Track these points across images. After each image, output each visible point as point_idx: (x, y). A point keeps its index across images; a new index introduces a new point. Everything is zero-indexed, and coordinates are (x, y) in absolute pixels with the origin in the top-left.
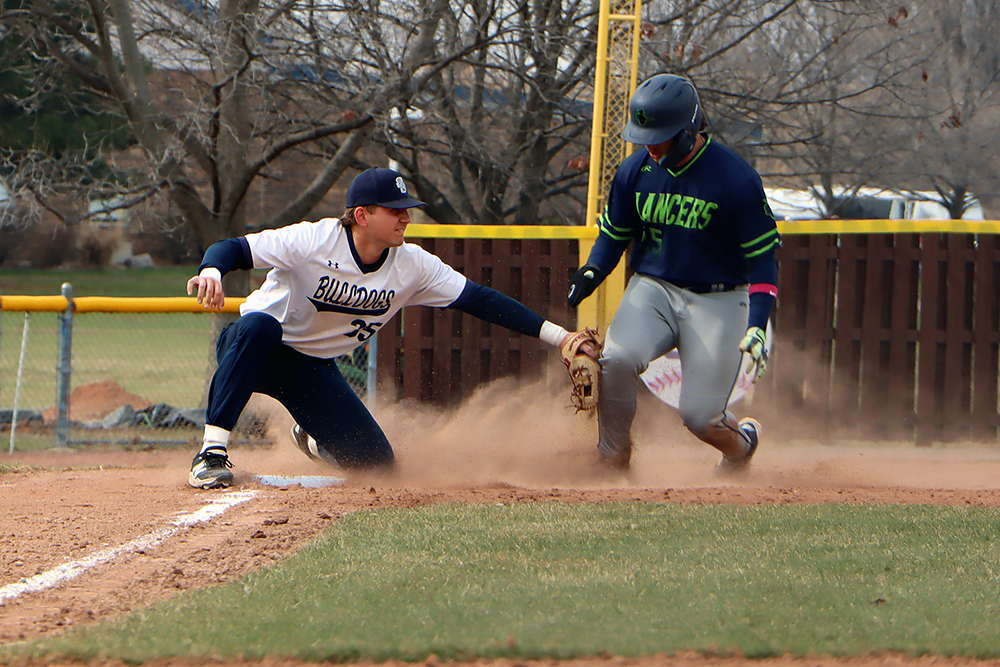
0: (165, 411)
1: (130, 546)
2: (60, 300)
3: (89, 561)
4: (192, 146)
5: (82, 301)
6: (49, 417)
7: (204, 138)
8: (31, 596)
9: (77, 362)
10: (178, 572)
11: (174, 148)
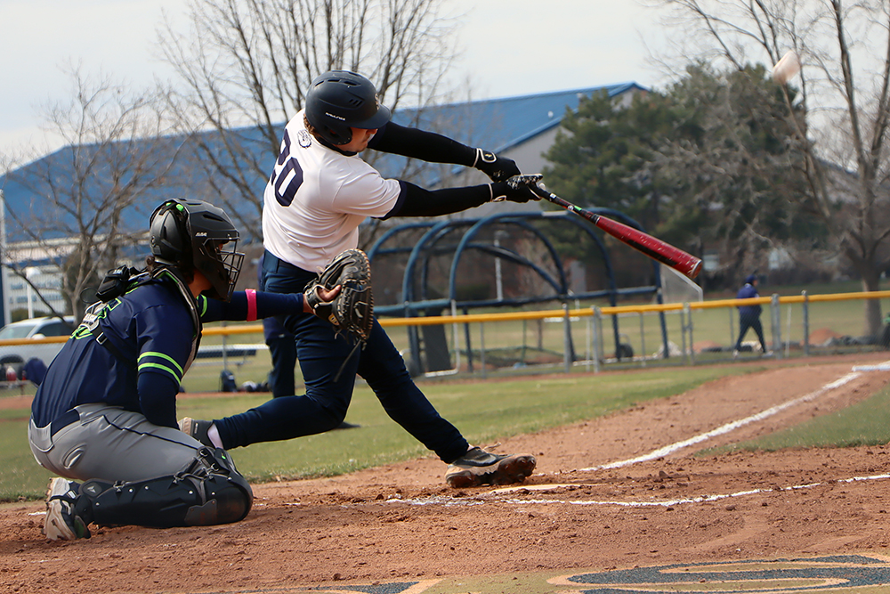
0: (848, 339)
1: (801, 399)
2: (802, 297)
3: (783, 406)
4: (853, 234)
5: (812, 297)
6: (802, 343)
7: (856, 230)
8: (753, 422)
9: (811, 322)
10: (816, 409)
11: (846, 236)
